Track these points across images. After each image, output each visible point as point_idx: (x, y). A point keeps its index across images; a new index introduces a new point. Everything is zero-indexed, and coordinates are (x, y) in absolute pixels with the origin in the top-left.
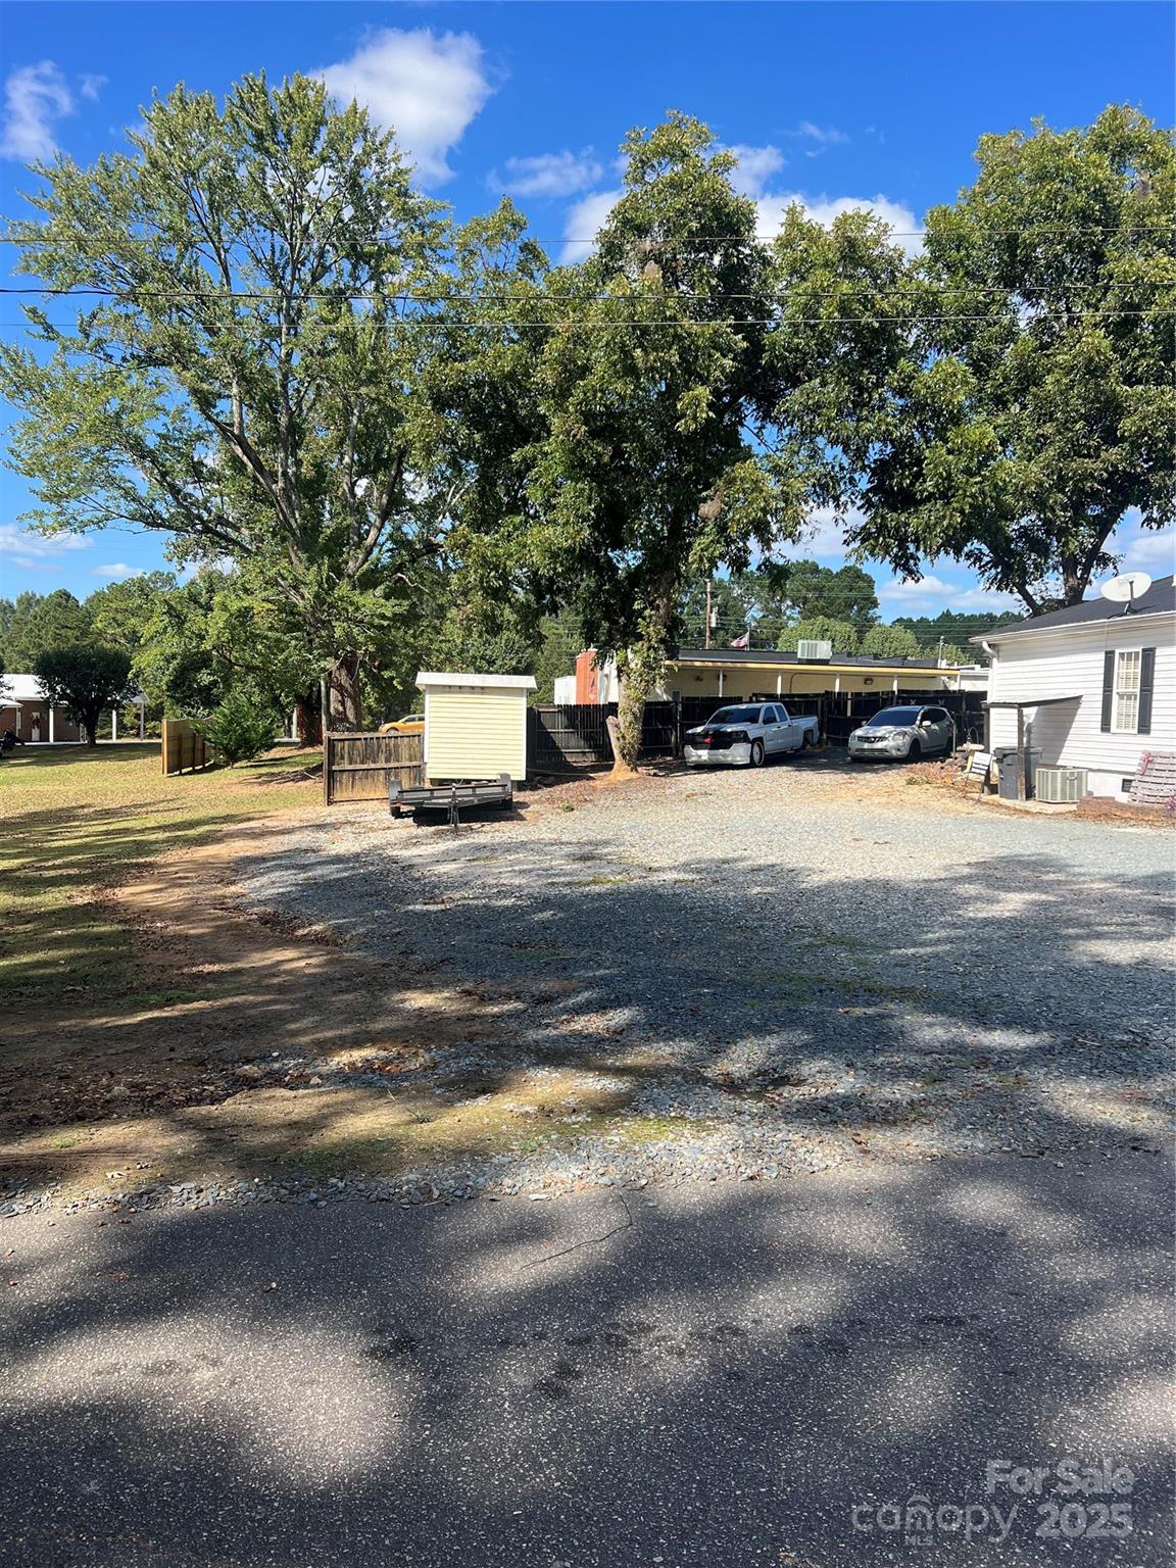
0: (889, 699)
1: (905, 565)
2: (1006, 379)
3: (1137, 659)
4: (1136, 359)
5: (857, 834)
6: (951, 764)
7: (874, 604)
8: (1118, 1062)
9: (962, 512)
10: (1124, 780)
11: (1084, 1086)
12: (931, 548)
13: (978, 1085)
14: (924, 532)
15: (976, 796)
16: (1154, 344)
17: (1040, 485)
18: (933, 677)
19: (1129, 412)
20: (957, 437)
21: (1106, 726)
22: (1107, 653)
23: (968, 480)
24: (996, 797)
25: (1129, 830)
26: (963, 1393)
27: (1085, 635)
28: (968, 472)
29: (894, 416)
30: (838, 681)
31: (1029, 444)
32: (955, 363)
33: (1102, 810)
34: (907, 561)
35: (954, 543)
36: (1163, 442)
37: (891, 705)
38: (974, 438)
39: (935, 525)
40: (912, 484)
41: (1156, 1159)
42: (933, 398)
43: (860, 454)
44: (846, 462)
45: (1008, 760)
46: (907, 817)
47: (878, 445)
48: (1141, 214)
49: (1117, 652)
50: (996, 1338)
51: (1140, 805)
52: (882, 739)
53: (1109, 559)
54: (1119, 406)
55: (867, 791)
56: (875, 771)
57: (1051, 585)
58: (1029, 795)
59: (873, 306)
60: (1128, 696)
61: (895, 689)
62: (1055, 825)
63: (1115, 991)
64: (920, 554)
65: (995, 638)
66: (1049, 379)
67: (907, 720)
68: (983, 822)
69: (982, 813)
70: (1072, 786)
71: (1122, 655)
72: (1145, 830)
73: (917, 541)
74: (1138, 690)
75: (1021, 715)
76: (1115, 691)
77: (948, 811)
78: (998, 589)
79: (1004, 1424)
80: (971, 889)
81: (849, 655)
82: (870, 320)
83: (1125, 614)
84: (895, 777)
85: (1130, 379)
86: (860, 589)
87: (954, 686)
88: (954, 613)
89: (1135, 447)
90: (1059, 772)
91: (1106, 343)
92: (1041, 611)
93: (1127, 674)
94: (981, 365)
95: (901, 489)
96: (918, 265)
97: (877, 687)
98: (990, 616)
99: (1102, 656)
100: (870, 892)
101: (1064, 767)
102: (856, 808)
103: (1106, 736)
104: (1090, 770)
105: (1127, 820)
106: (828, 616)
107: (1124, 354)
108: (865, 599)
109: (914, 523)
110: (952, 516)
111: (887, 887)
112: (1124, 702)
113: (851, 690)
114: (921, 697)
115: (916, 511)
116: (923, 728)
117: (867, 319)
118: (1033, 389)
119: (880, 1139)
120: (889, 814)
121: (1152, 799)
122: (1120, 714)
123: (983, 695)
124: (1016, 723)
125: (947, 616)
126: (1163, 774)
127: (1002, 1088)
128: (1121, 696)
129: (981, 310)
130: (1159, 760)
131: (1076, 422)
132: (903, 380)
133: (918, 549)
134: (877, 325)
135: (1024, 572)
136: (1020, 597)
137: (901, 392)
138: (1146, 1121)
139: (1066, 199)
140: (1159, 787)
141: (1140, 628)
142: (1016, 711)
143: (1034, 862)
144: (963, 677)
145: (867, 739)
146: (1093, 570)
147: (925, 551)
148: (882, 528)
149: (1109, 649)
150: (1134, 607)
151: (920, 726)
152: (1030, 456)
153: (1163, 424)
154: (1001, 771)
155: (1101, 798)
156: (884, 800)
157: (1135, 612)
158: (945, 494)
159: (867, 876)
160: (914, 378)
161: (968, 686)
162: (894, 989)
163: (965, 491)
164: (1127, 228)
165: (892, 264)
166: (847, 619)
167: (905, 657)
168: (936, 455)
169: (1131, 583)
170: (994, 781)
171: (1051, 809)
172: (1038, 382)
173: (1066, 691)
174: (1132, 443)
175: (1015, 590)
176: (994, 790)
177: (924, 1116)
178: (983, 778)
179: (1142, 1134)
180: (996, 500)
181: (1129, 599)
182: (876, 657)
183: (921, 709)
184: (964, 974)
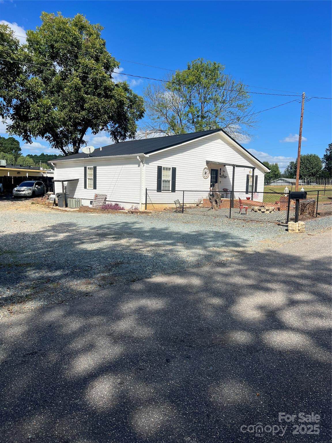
0: (25, 178)
1: (27, 138)
2: (53, 87)
3: (92, 169)
4: (88, 88)
5: (16, 220)
6: (45, 198)
7: (20, 150)
8: (84, 275)
9: (43, 124)
10: (91, 201)
11: (75, 282)
12: (34, 134)
13: (46, 287)
14: (32, 129)
15: (52, 207)
16: (92, 85)
17: (64, 119)
18: (39, 172)
19: (87, 102)
20: (40, 102)
21: (85, 187)
22: (85, 167)
23: (44, 115)
24: (57, 207)
25: (92, 214)
26: (35, 372)
27: (79, 162)
28: (44, 112)
29: (20, 91)
30: (9, 173)
31: (61, 107)
32: (38, 79)
33: (85, 210)
34: (28, 137)
35: (42, 133)
36: (95, 112)
37: (26, 180)
38: (45, 103)
39: (35, 127)
40: (27, 114)
41: (91, 297)
42: (32, 88)
43: (9, 102)
44: (5, 104)
45: (60, 196)
46: (31, 214)
47: (15, 100)
48: (87, 47)
49: (87, 167)
50: (46, 354)
51: (95, 208)
52: (23, 191)
53: (85, 142)
54: (84, 100)
55: (19, 207)
56: (22, 200)
57: (70, 148)
58: (66, 206)
59: (10, 56)
60: (91, 179)
61: (27, 176)
62: (73, 214)
63: (85, 256)
64: (32, 135)
65: (55, 162)
66: (65, 89)
67: (31, 185)
68: (54, 214)
69: (53, 211)
70: (77, 203)
71: (88, 168)
72: (96, 214)
73: (30, 131)
74: (93, 178)
75: (63, 184)
76: (87, 178)
77: (44, 212)
78: (55, 148)
79: (46, 376)
80: (49, 233)
81: (12, 165)
82: (9, 60)
83: (89, 157)
84: (28, 202)
85: (87, 93)
86: (15, 145)
87: (45, 175)
88: (45, 154)
89: (89, 112)
90: (74, 199)
91: (80, 82)
92: (67, 155)
93: (90, 173)
94: (46, 81)
95: (23, 115)
96: (25, 47)
97: (21, 175)
98: (55, 155)
99: (83, 168)
100: (19, 237)
101: (75, 198)
102: (16, 212)
103: (86, 190)
104: (82, 199)
105: (91, 212)
106: (5, 152)
107: (85, 86)
108: (17, 148)
109: (28, 126)
110: (40, 125)
111: (24, 235)
112: (90, 181)
113: (13, 175)
114: (35, 178)
115: (29, 123)
116: (36, 187)
117: (8, 59)
118: (62, 91)
119: (16, 307)
120: (26, 213)
121: (98, 206)
122: (89, 184)
123: (53, 178)
124: (62, 186)
125: (43, 155)
126: (100, 200)
127: (53, 287)
128: (89, 179)
129: (45, 64)
130: (99, 196)
131: (73, 102)
132: (22, 81)
133: (30, 134)
134: (12, 62)
135: (62, 143)
136: (62, 151)
137: (22, 85)
138: (90, 288)
139: (66, 38)
140: (99, 203)
141: (92, 161)
142: (61, 183)
143: (67, 224)
144: (48, 173)
145: (19, 191)
146: (81, 145)
147: (33, 135)
148: (18, 126)
149: (85, 166)
150: (91, 155)
151: (35, 187)
152: (61, 110)
153: (95, 107)
154: (58, 200)
155: (85, 206)
156: (24, 209)
157: (91, 157)
158: (37, 118)
159: (18, 232)
160: (25, 81)
161: (49, 175)
162: (24, 264)
163: (43, 118)
164: (84, 50)
165: (16, 44)
166: (12, 153)
167: (30, 166)
168: (34, 106)
169: (90, 149)
170: (57, 202)
171: (72, 210)
172: (62, 89)
173: (75, 178)
174: (88, 111)
175: (60, 148)
176: (57, 205)
177: (30, 298)
178: (53, 202)
179: (89, 292)
180: (53, 122)
181: (89, 153)
182: (21, 166)
183: (35, 182)
184: (45, 257)
